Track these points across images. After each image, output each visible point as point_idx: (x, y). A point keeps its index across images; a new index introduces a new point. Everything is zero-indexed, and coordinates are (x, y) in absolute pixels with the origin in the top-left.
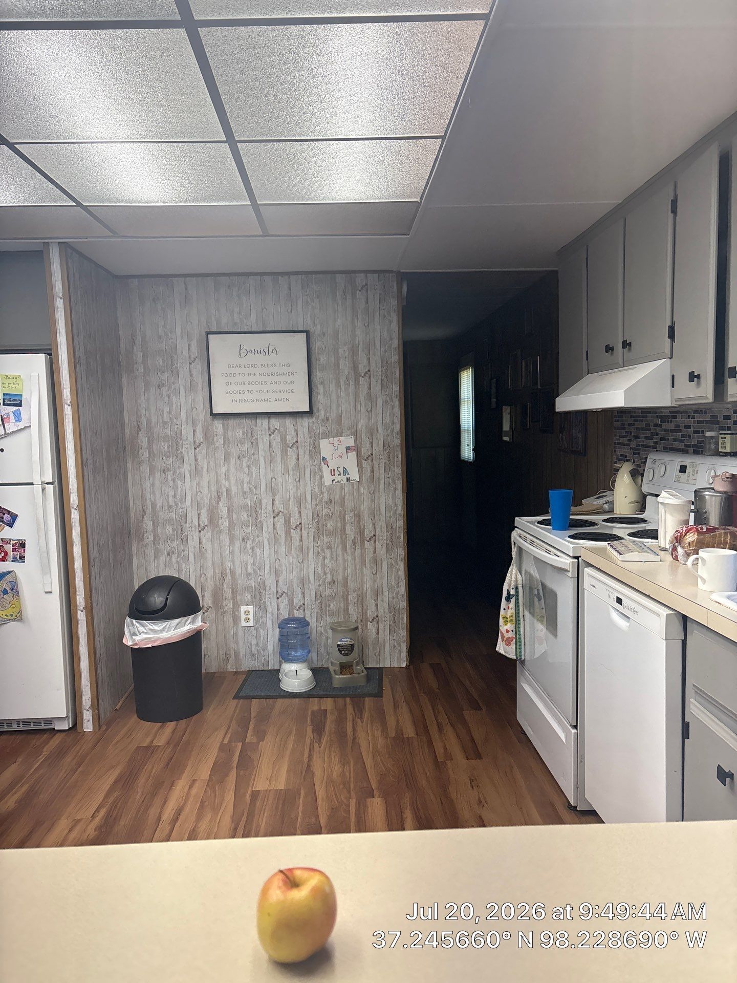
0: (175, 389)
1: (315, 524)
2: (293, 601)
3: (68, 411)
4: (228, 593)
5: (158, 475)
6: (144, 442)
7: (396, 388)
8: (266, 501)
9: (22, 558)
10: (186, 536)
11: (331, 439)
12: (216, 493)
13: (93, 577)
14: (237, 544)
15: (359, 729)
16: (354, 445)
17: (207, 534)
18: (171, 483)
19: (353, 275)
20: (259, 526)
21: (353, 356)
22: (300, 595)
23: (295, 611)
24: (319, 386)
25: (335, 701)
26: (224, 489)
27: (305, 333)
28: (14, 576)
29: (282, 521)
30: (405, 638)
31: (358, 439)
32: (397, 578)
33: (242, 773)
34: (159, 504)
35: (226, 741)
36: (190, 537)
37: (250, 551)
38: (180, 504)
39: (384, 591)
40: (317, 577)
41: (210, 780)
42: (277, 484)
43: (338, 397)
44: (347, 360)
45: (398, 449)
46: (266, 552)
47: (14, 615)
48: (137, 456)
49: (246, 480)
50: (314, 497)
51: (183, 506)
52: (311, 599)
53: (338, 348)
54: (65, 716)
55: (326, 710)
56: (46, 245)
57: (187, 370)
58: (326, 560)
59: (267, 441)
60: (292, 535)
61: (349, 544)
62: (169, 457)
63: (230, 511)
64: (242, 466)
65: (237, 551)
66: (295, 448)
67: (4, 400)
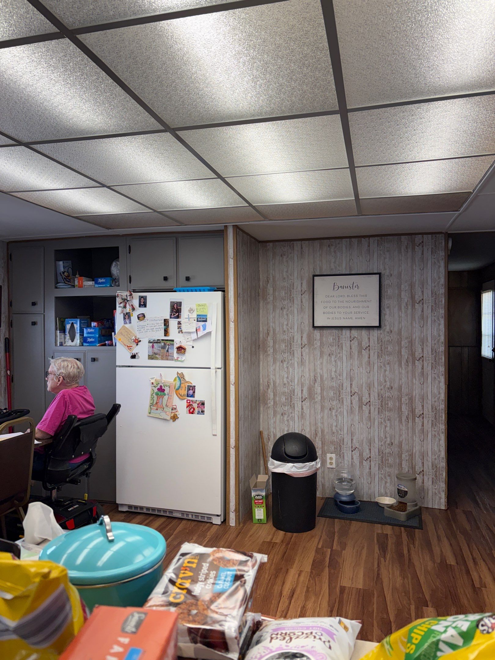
0: (291, 310)
1: (380, 403)
2: (362, 454)
4: (319, 444)
5: (278, 364)
6: (271, 343)
7: (442, 311)
8: (346, 384)
9: (203, 412)
10: (294, 404)
12: (313, 377)
13: (240, 428)
14: (326, 411)
15: (413, 552)
17: (307, 404)
18: (286, 369)
19: (413, 236)
20: (341, 401)
21: (411, 289)
22: (368, 451)
23: (364, 461)
24: (386, 309)
25: (393, 529)
26: (319, 375)
27: (378, 275)
29: (357, 399)
30: (444, 489)
31: (413, 345)
32: (439, 445)
33: (332, 571)
34: (278, 381)
35: (320, 546)
36: (296, 405)
37: (334, 417)
38: (290, 383)
39: (429, 453)
40: (380, 439)
41: (311, 572)
42: (354, 374)
43: (400, 317)
44: (407, 292)
45: (442, 354)
46: (345, 419)
48: (266, 351)
49: (334, 370)
50: (380, 384)
51: (293, 384)
52: (375, 455)
53: (401, 284)
54: (219, 514)
55: (387, 534)
56: (226, 227)
57: (299, 299)
58: (387, 428)
59: (348, 345)
60: (363, 409)
61: (404, 418)
62: (285, 353)
63: (322, 390)
64: (331, 361)
65: (326, 417)
66: (367, 350)
67: (197, 319)
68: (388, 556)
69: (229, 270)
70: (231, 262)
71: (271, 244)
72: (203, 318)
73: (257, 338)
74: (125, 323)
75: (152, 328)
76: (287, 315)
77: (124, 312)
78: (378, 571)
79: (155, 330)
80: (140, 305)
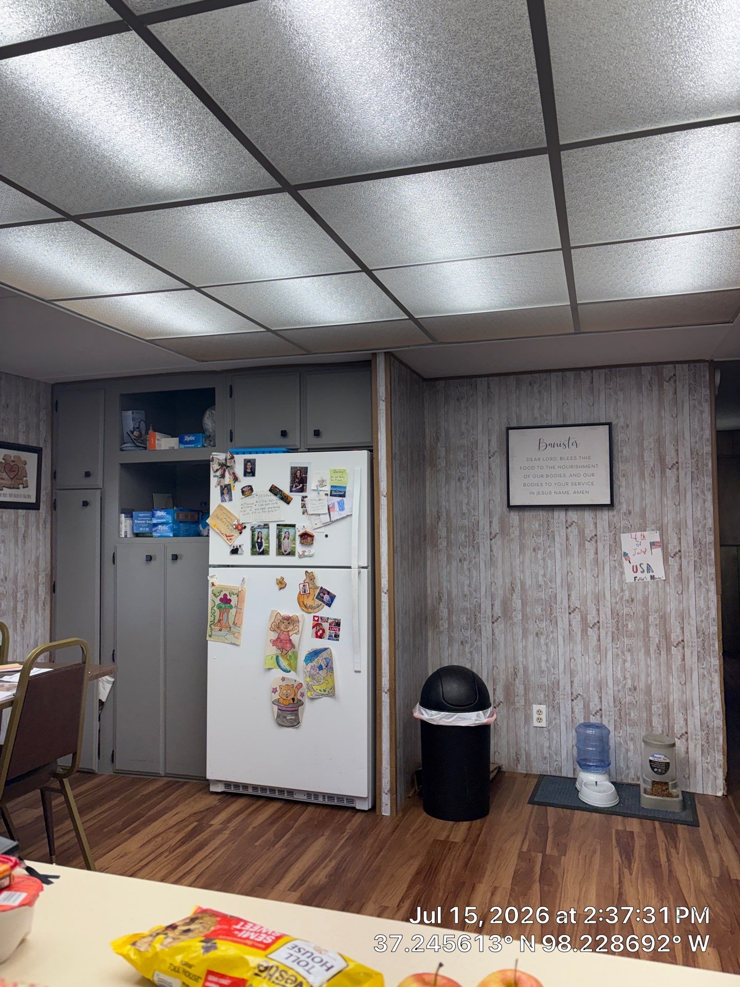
0: (474, 481)
1: (614, 624)
2: (589, 704)
3: (384, 502)
4: (520, 689)
5: (454, 564)
6: (443, 532)
7: (708, 481)
9: (337, 636)
10: (480, 626)
11: (633, 534)
12: (510, 585)
13: (397, 660)
14: (531, 638)
15: (674, 860)
16: (659, 540)
17: (500, 626)
18: (467, 572)
19: (661, 366)
20: (554, 622)
21: (659, 448)
22: (597, 700)
23: (591, 716)
24: (620, 478)
25: (641, 823)
26: (518, 581)
27: (607, 426)
28: (329, 653)
29: (578, 618)
30: (721, 763)
31: (664, 534)
32: (711, 691)
33: (546, 888)
34: (454, 592)
35: (525, 849)
36: (483, 628)
37: (544, 647)
38: (474, 593)
39: (695, 704)
40: (616, 682)
41: (512, 890)
42: (574, 580)
43: (642, 490)
44: (652, 451)
45: (710, 547)
46: (561, 651)
47: (327, 690)
48: (436, 545)
49: (541, 572)
50: (613, 594)
51: (478, 596)
52: (609, 705)
53: (643, 439)
54: (366, 796)
55: (632, 833)
56: (375, 355)
57: (486, 464)
58: (626, 664)
59: (563, 534)
60: (589, 633)
61: (653, 648)
62: (466, 547)
63: (524, 604)
64: (537, 558)
65: (530, 646)
66: (593, 542)
67: (331, 491)
68: (635, 866)
69: (379, 417)
70: (382, 406)
71: (442, 383)
72: (340, 492)
73: (422, 524)
74: (223, 500)
75: (263, 507)
76: (468, 488)
77: (222, 484)
78: (619, 889)
79: (266, 510)
80: (246, 474)
